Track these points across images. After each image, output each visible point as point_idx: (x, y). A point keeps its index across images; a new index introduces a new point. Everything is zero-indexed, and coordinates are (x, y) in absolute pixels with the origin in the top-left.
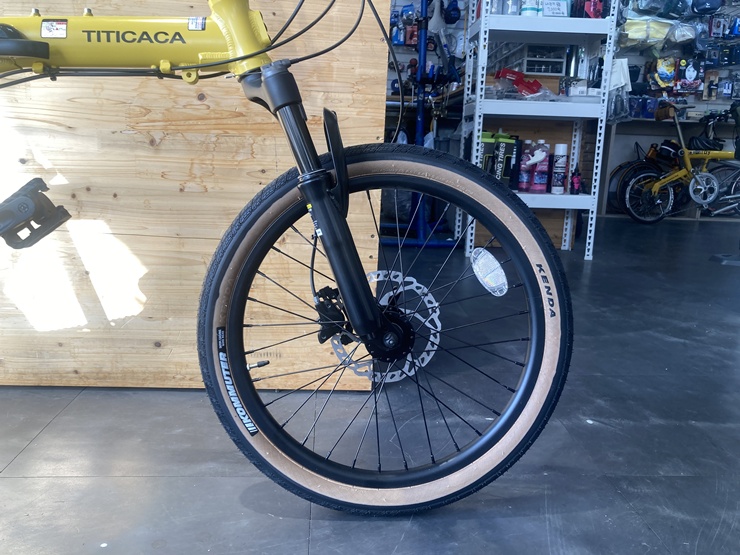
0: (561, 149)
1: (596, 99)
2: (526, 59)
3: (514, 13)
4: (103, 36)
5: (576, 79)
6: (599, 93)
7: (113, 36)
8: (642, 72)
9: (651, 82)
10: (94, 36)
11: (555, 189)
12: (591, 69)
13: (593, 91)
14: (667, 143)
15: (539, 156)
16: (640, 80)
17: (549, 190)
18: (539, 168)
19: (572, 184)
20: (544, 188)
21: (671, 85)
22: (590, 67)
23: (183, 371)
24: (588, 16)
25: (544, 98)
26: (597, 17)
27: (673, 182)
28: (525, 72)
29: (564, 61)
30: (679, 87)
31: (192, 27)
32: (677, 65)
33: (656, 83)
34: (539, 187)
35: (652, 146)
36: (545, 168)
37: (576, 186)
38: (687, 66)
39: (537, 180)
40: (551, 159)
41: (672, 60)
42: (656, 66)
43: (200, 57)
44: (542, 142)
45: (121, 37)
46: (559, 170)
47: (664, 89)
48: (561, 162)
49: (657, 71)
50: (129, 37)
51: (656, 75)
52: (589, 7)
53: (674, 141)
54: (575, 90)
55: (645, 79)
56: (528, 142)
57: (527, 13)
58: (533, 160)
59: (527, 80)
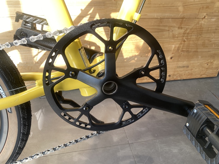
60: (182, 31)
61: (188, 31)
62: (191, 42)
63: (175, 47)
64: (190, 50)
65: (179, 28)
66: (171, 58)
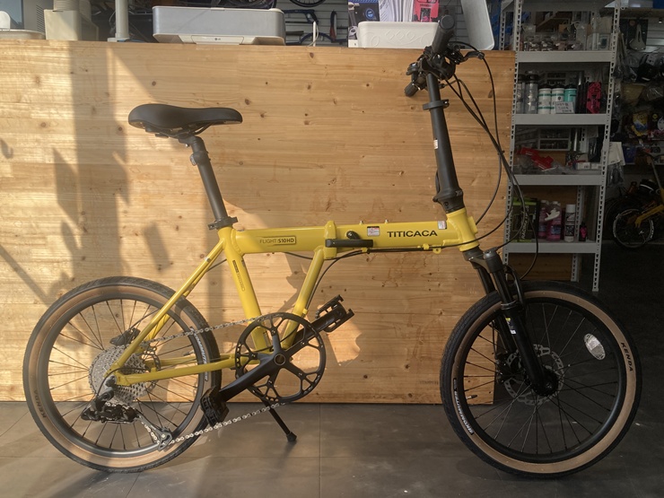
0: (571, 208)
1: (598, 172)
2: (540, 140)
3: (533, 112)
4: (397, 234)
5: (579, 153)
6: (600, 167)
7: (402, 234)
8: (620, 123)
9: (628, 131)
10: (393, 234)
11: (567, 238)
12: (591, 146)
13: (595, 166)
14: (645, 182)
15: (555, 214)
16: (619, 131)
17: (562, 238)
18: (554, 223)
19: (580, 233)
20: (558, 237)
21: (645, 134)
22: (590, 144)
23: (380, 393)
24: (589, 112)
25: (557, 172)
26: (596, 112)
27: (652, 216)
28: (539, 149)
29: (569, 139)
30: (652, 136)
31: (440, 227)
32: (650, 119)
33: (633, 133)
34: (554, 237)
35: (632, 183)
36: (559, 222)
37: (584, 235)
38: (658, 119)
39: (553, 232)
40: (564, 215)
41: (645, 115)
42: (632, 119)
43: (444, 241)
44: (556, 203)
45: (405, 234)
46: (570, 224)
47: (639, 137)
48: (571, 218)
49: (633, 124)
50: (409, 234)
51: (633, 127)
52: (590, 106)
53: (651, 180)
54: (580, 166)
55: (623, 130)
56: (544, 201)
57: (543, 111)
58: (550, 217)
59: (541, 155)
60: (414, 329)
61: (422, 330)
62: (432, 346)
63: (409, 351)
64: (433, 356)
65: (408, 325)
66: (407, 367)
